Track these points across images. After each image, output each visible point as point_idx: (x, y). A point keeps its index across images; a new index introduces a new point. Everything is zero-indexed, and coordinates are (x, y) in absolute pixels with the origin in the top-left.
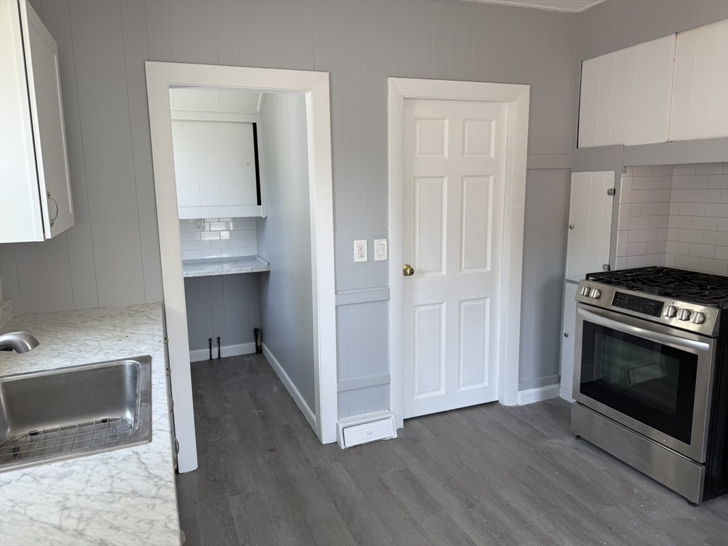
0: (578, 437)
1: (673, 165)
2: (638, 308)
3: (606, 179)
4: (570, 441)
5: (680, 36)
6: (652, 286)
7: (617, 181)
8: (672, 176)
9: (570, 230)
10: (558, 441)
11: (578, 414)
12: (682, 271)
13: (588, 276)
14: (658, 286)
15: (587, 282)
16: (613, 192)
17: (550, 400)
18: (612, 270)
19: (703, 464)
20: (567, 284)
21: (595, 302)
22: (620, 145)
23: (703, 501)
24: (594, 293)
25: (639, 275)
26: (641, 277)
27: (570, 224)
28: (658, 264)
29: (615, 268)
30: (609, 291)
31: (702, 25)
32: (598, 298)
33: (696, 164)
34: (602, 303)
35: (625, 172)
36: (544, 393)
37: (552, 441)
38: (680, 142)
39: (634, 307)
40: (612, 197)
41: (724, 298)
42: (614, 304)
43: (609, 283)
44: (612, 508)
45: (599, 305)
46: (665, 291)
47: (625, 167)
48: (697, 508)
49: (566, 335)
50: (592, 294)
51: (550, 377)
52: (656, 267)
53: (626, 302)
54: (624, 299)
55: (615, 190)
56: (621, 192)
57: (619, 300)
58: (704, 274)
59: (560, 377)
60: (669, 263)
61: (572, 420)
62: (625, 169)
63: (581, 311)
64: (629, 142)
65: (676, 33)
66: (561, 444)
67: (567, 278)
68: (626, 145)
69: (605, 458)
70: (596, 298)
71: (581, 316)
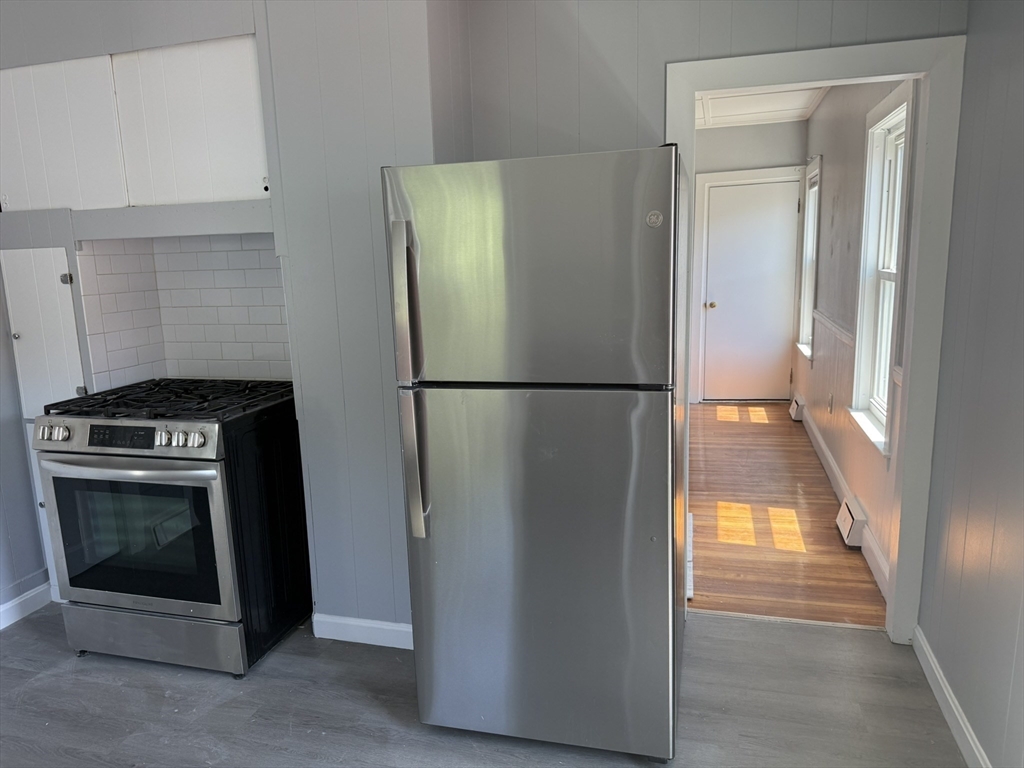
0: (83, 652)
1: (152, 239)
2: (123, 443)
3: (55, 260)
4: (72, 663)
5: (116, 59)
6: (140, 408)
7: (72, 263)
8: (153, 255)
9: (15, 341)
10: (49, 673)
11: (73, 619)
12: (185, 381)
13: (47, 410)
14: (147, 406)
15: (48, 418)
16: (68, 279)
17: (36, 612)
18: (90, 393)
19: (240, 621)
20: (28, 425)
21: (65, 447)
22: (66, 209)
23: (249, 667)
24: (59, 433)
25: (125, 396)
26: (128, 397)
27: (13, 332)
28: (158, 375)
29: (94, 389)
30: (82, 426)
31: (143, 50)
32: (67, 439)
33: (179, 237)
34: (73, 446)
35: (81, 249)
36: (22, 605)
37: (40, 676)
38: (145, 208)
39: (119, 442)
40: (68, 286)
41: (225, 407)
42: (91, 443)
43: (80, 414)
44: (135, 734)
45: (70, 450)
46: (155, 412)
47: (80, 242)
48: (245, 678)
49: (41, 505)
50: (55, 436)
51: (31, 575)
52: (154, 380)
53: (107, 437)
54: (104, 434)
55: (70, 275)
56: (80, 278)
57: (98, 436)
58: (211, 381)
59: (47, 570)
60: (172, 372)
61: (67, 631)
62: (79, 244)
63: (45, 464)
64: (79, 205)
65: (111, 55)
66: (54, 676)
67: (25, 416)
68: (74, 209)
69: (125, 666)
70: (62, 440)
71: (48, 471)
